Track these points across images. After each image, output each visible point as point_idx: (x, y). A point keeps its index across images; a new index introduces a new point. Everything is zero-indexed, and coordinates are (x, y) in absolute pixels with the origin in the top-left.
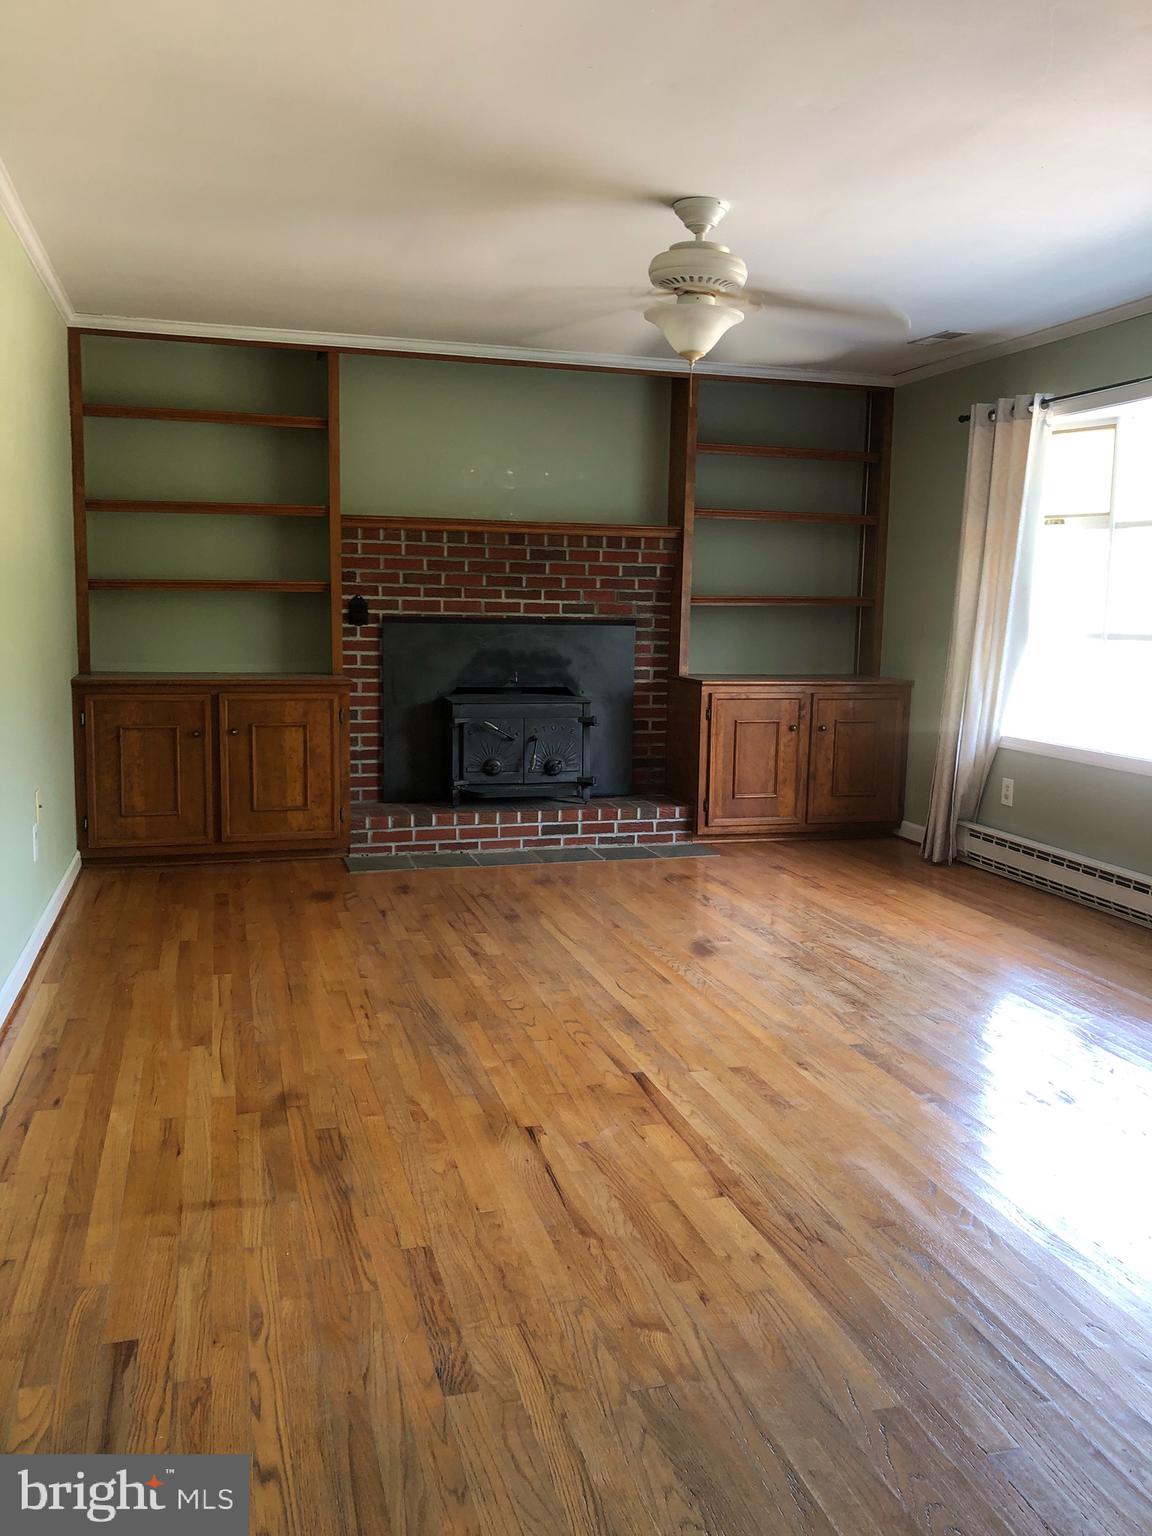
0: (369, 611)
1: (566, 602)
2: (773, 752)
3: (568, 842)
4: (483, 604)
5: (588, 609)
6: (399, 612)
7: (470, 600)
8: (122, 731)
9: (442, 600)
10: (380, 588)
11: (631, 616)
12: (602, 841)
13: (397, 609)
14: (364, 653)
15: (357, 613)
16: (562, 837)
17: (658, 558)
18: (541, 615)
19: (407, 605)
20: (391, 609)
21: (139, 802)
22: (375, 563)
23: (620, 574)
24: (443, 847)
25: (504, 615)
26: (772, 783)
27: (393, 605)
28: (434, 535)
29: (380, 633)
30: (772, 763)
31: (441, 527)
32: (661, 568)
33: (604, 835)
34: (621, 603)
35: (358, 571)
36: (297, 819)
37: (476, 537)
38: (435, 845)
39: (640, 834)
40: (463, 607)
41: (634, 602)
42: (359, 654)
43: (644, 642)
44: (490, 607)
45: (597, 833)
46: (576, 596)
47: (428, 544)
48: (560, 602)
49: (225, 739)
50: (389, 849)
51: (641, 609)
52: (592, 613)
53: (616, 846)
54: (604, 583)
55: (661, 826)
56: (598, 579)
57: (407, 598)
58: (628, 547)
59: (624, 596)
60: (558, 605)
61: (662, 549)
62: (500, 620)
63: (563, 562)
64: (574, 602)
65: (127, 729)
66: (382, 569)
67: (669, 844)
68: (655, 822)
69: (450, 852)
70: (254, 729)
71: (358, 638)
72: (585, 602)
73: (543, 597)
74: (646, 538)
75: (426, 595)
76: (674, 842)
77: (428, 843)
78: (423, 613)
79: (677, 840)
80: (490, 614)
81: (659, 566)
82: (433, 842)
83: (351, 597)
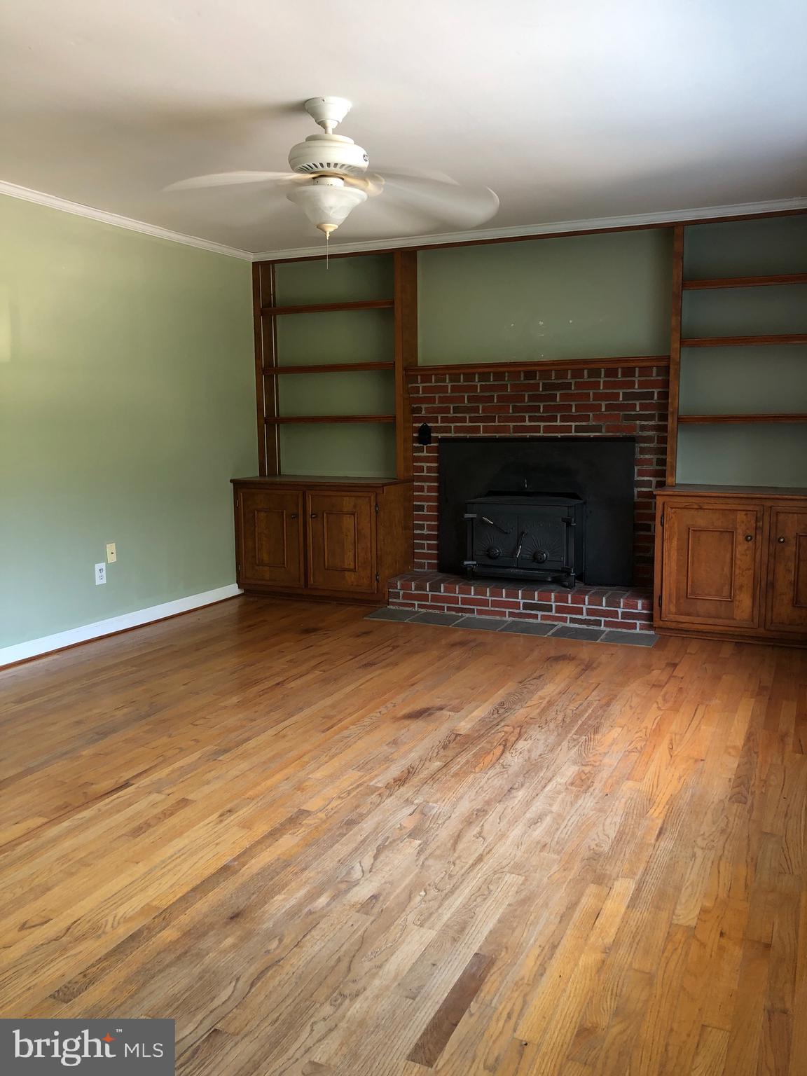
0: (432, 435)
1: (577, 424)
2: (728, 560)
3: (543, 617)
4: (512, 427)
5: (598, 429)
6: (452, 435)
7: (502, 424)
8: (256, 513)
9: (481, 424)
10: (439, 418)
11: (635, 434)
12: (573, 621)
13: (451, 433)
14: (429, 465)
15: (424, 436)
16: (540, 613)
17: (653, 384)
18: (557, 435)
19: (458, 429)
20: (446, 433)
21: (265, 557)
22: (432, 400)
23: (621, 399)
24: (449, 609)
25: (528, 435)
26: (727, 588)
27: (448, 430)
28: (469, 377)
29: (438, 450)
30: (727, 570)
31: (474, 371)
32: (659, 393)
33: (574, 616)
34: (626, 423)
35: (423, 406)
36: (351, 578)
37: (499, 376)
38: (444, 607)
39: (607, 619)
40: (497, 429)
41: (638, 422)
42: (425, 465)
43: (647, 456)
44: (516, 429)
45: (569, 614)
46: (587, 418)
47: (465, 383)
48: (573, 424)
49: (309, 520)
50: (413, 605)
51: (643, 428)
52: (601, 432)
53: (585, 627)
54: (608, 407)
55: (625, 615)
56: (603, 404)
57: (458, 424)
58: (623, 375)
59: (628, 418)
60: (571, 426)
61: (654, 375)
62: (524, 440)
63: (570, 392)
64: (584, 424)
65: (258, 511)
66: (437, 405)
67: (633, 631)
68: (620, 611)
69: (454, 613)
70: (325, 515)
71: (425, 454)
72: (594, 423)
73: (558, 421)
74: (640, 368)
75: (470, 422)
76: (638, 631)
77: (439, 604)
78: (468, 435)
79: (641, 629)
80: (516, 435)
81: (656, 391)
82: (443, 605)
83: (420, 425)
